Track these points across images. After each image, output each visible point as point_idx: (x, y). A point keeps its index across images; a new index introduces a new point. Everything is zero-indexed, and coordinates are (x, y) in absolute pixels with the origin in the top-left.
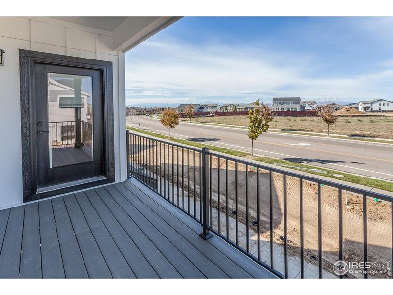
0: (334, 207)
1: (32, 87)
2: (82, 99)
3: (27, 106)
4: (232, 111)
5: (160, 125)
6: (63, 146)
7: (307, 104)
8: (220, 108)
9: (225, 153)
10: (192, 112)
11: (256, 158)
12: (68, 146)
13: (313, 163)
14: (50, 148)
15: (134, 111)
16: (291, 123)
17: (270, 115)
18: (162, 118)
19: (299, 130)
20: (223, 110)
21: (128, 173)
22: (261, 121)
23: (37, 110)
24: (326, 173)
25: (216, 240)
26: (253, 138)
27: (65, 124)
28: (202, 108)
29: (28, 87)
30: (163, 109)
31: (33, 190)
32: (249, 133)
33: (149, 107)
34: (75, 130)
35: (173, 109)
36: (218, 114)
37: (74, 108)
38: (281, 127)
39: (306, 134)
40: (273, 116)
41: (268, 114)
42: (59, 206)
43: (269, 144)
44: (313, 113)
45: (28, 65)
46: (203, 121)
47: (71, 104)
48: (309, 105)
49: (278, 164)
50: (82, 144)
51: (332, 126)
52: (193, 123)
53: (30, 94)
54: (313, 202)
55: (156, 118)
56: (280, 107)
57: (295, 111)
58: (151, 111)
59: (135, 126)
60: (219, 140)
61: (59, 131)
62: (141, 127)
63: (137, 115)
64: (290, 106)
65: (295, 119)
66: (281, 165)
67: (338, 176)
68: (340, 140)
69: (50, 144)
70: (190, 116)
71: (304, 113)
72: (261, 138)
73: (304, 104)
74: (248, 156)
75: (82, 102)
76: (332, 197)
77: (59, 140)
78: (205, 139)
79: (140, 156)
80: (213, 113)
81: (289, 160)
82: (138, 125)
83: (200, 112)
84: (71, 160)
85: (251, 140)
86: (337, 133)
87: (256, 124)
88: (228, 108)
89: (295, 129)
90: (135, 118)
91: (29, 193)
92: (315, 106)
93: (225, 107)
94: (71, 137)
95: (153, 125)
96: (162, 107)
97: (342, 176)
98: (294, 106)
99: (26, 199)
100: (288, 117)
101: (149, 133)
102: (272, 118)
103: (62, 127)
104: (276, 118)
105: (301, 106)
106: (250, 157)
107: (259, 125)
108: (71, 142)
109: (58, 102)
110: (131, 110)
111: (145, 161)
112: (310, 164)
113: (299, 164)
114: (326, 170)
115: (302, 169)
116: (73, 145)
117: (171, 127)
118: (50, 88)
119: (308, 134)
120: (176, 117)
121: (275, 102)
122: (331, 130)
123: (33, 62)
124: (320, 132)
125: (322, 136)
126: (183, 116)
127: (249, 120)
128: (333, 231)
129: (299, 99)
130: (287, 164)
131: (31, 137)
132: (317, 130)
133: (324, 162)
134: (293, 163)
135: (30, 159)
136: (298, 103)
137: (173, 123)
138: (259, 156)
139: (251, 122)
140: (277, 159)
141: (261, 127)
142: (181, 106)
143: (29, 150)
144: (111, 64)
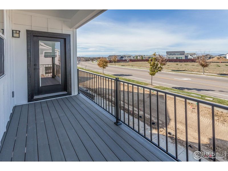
0: (205, 117)
1: (32, 48)
2: (56, 53)
3: (30, 56)
4: (140, 59)
5: (98, 67)
6: (46, 77)
7: (189, 55)
8: (133, 57)
9: (135, 83)
10: (116, 59)
11: (154, 86)
12: (49, 77)
13: (192, 90)
14: (40, 77)
15: (83, 59)
16: (179, 66)
17: (164, 61)
18: (99, 63)
19: (183, 71)
20: (135, 59)
21: (78, 91)
22: (157, 65)
23: (34, 59)
24: (200, 96)
25: (123, 126)
26: (152, 74)
27: (47, 66)
28: (122, 57)
29: (30, 48)
30: (99, 58)
31: (32, 97)
32: (150, 72)
33: (92, 57)
34: (52, 69)
35: (106, 58)
36: (131, 61)
37: (52, 58)
38: (171, 69)
39: (188, 73)
40: (166, 62)
41: (162, 61)
42: (44, 105)
43: (163, 79)
44: (193, 61)
45: (30, 37)
46: (123, 65)
47: (50, 56)
48: (191, 55)
49: (168, 90)
50: (55, 76)
51: (207, 68)
52: (117, 66)
53: (31, 51)
54: (191, 114)
55: (96, 63)
56: (171, 57)
57: (181, 59)
58: (93, 59)
59: (84, 67)
60: (132, 75)
61: (44, 69)
62: (87, 68)
63: (85, 61)
64: (178, 56)
65: (181, 64)
66: (170, 91)
67: (209, 99)
68: (212, 77)
69: (40, 76)
70: (115, 62)
71: (187, 60)
72: (157, 75)
73: (187, 55)
74: (149, 85)
75: (56, 54)
76: (204, 111)
77: (44, 74)
78: (124, 75)
79: (86, 83)
80: (128, 60)
81: (176, 88)
82: (85, 67)
83: (121, 60)
84: (50, 83)
85: (151, 76)
86: (210, 73)
87: (154, 66)
88: (138, 58)
89: (181, 70)
90: (83, 63)
91: (31, 98)
92: (195, 56)
93: (136, 57)
94: (50, 73)
95: (94, 67)
96: (99, 57)
97: (212, 99)
98: (180, 56)
99: (29, 101)
100: (177, 63)
101: (91, 71)
102: (165, 63)
103: (46, 67)
104: (168, 63)
105: (185, 56)
106: (151, 85)
107: (156, 67)
108: (50, 75)
109: (44, 55)
110: (82, 59)
111: (89, 86)
112: (190, 91)
113: (182, 91)
114: (200, 95)
115: (184, 94)
116: (51, 76)
117: (104, 68)
118: (40, 47)
119: (189, 73)
120: (106, 62)
121: (168, 54)
122: (205, 71)
123: (33, 36)
124: (198, 72)
125: (199, 74)
126: (110, 62)
127: (150, 65)
128: (204, 132)
129: (184, 52)
130: (174, 90)
131: (32, 71)
132: (196, 71)
133: (199, 90)
134: (179, 90)
135: (31, 82)
136: (184, 54)
137: (105, 65)
138: (156, 85)
139: (151, 65)
140: (168, 87)
141: (157, 68)
142: (110, 56)
143: (31, 77)
144: (70, 35)
